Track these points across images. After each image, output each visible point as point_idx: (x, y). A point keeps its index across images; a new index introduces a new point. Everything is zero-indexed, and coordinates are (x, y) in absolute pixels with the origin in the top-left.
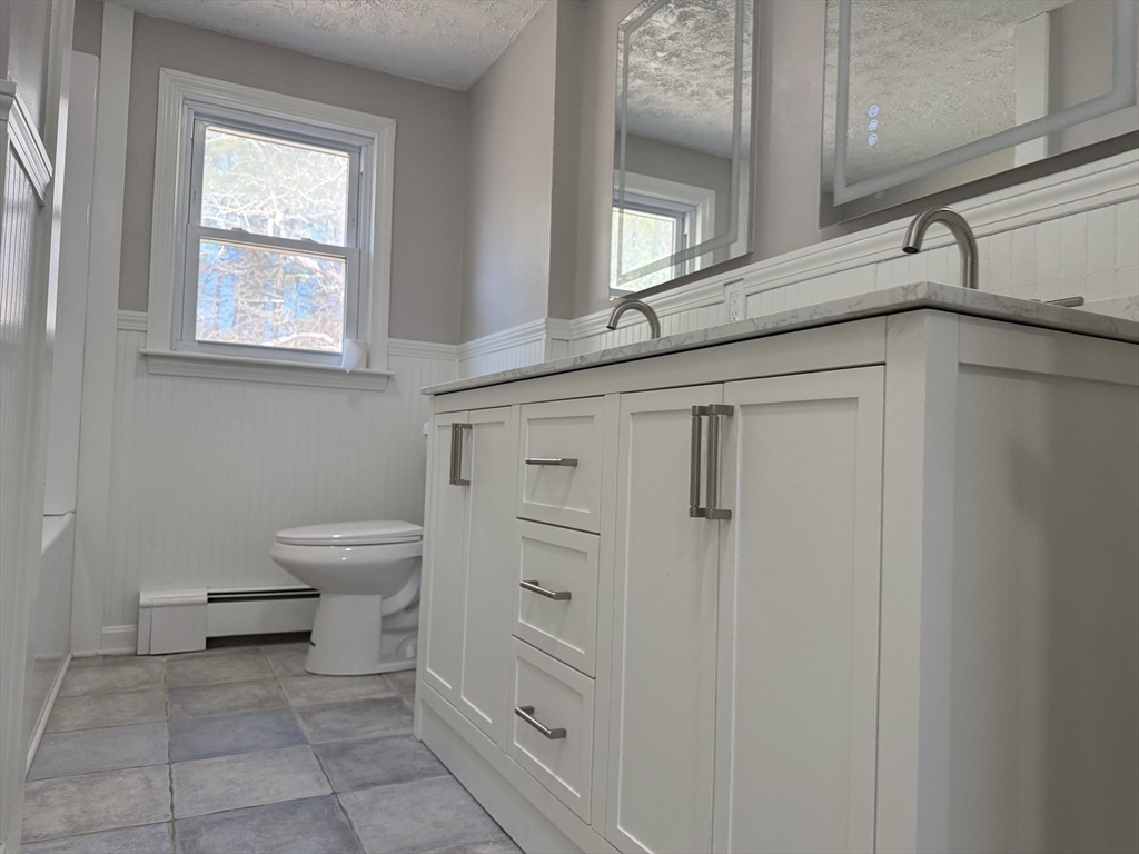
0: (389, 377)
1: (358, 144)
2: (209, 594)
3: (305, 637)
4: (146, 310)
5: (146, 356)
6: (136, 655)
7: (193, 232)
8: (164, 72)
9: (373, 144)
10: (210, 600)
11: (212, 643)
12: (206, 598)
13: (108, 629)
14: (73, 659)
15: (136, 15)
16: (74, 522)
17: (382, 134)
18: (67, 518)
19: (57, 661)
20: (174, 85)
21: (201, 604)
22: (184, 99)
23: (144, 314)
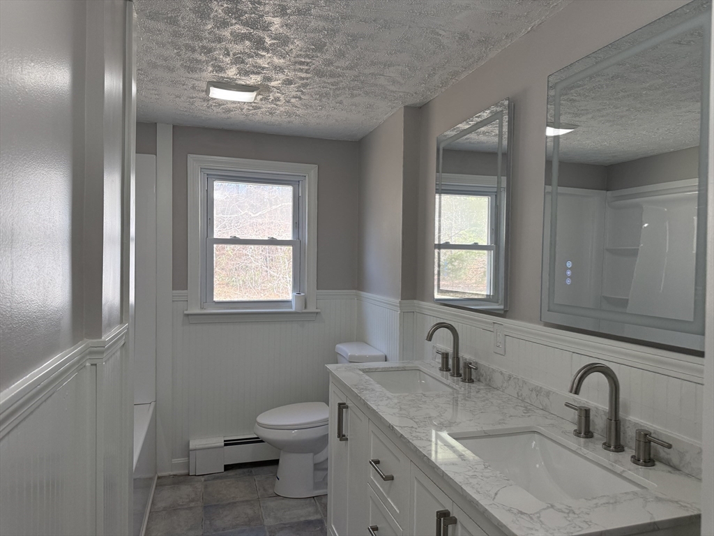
0: (317, 313)
1: (298, 180)
2: (225, 441)
3: (275, 462)
4: (187, 289)
5: (188, 315)
6: (189, 475)
7: (209, 242)
8: (190, 157)
9: (305, 179)
10: (226, 445)
11: (227, 468)
12: (223, 444)
13: (175, 461)
14: (159, 478)
15: (174, 127)
16: (156, 407)
17: (311, 173)
18: (153, 404)
19: (151, 479)
20: (195, 163)
21: (221, 447)
22: (201, 169)
23: (186, 291)
